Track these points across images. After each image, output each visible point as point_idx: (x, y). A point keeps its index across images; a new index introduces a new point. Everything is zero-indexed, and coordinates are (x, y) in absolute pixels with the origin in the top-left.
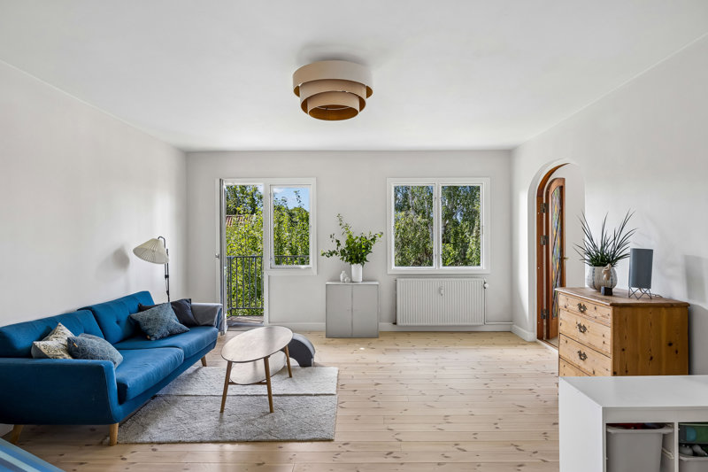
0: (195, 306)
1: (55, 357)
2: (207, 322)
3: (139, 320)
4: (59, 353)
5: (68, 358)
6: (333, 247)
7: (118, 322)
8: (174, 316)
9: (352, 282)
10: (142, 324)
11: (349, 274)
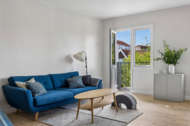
0: (92, 78)
1: (21, 87)
2: (94, 85)
3: (68, 81)
4: (22, 86)
5: (25, 89)
6: (160, 56)
7: (60, 81)
8: (81, 81)
9: (168, 73)
10: (69, 82)
11: (167, 69)
